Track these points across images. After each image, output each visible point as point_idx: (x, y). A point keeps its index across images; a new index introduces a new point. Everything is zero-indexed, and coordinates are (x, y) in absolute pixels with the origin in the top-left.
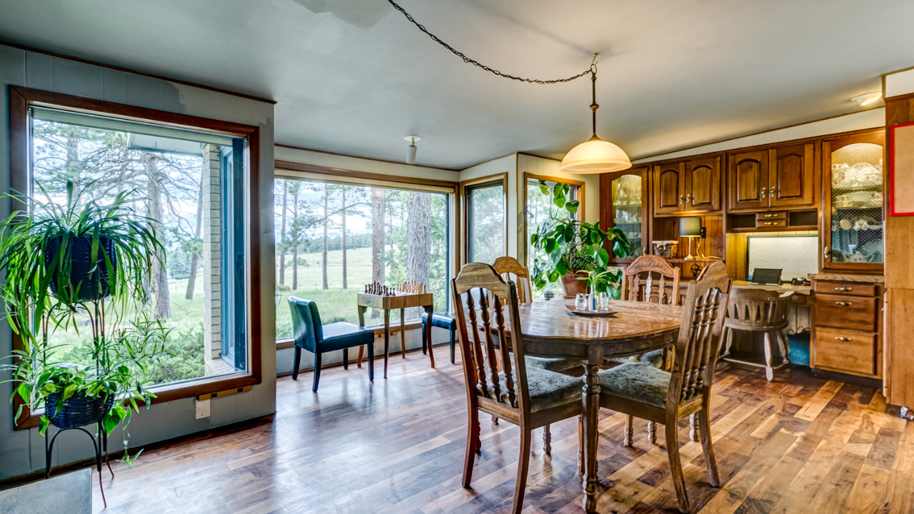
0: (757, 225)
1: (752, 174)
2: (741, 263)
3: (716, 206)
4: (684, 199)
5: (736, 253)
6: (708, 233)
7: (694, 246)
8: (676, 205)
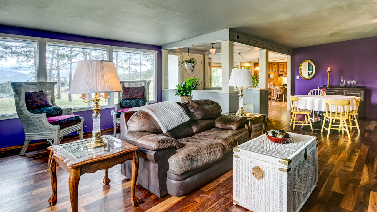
0: (284, 76)
1: (282, 67)
2: (281, 83)
3: (277, 72)
4: (271, 71)
5: (280, 81)
6: (276, 77)
7: (273, 79)
8: (270, 72)
